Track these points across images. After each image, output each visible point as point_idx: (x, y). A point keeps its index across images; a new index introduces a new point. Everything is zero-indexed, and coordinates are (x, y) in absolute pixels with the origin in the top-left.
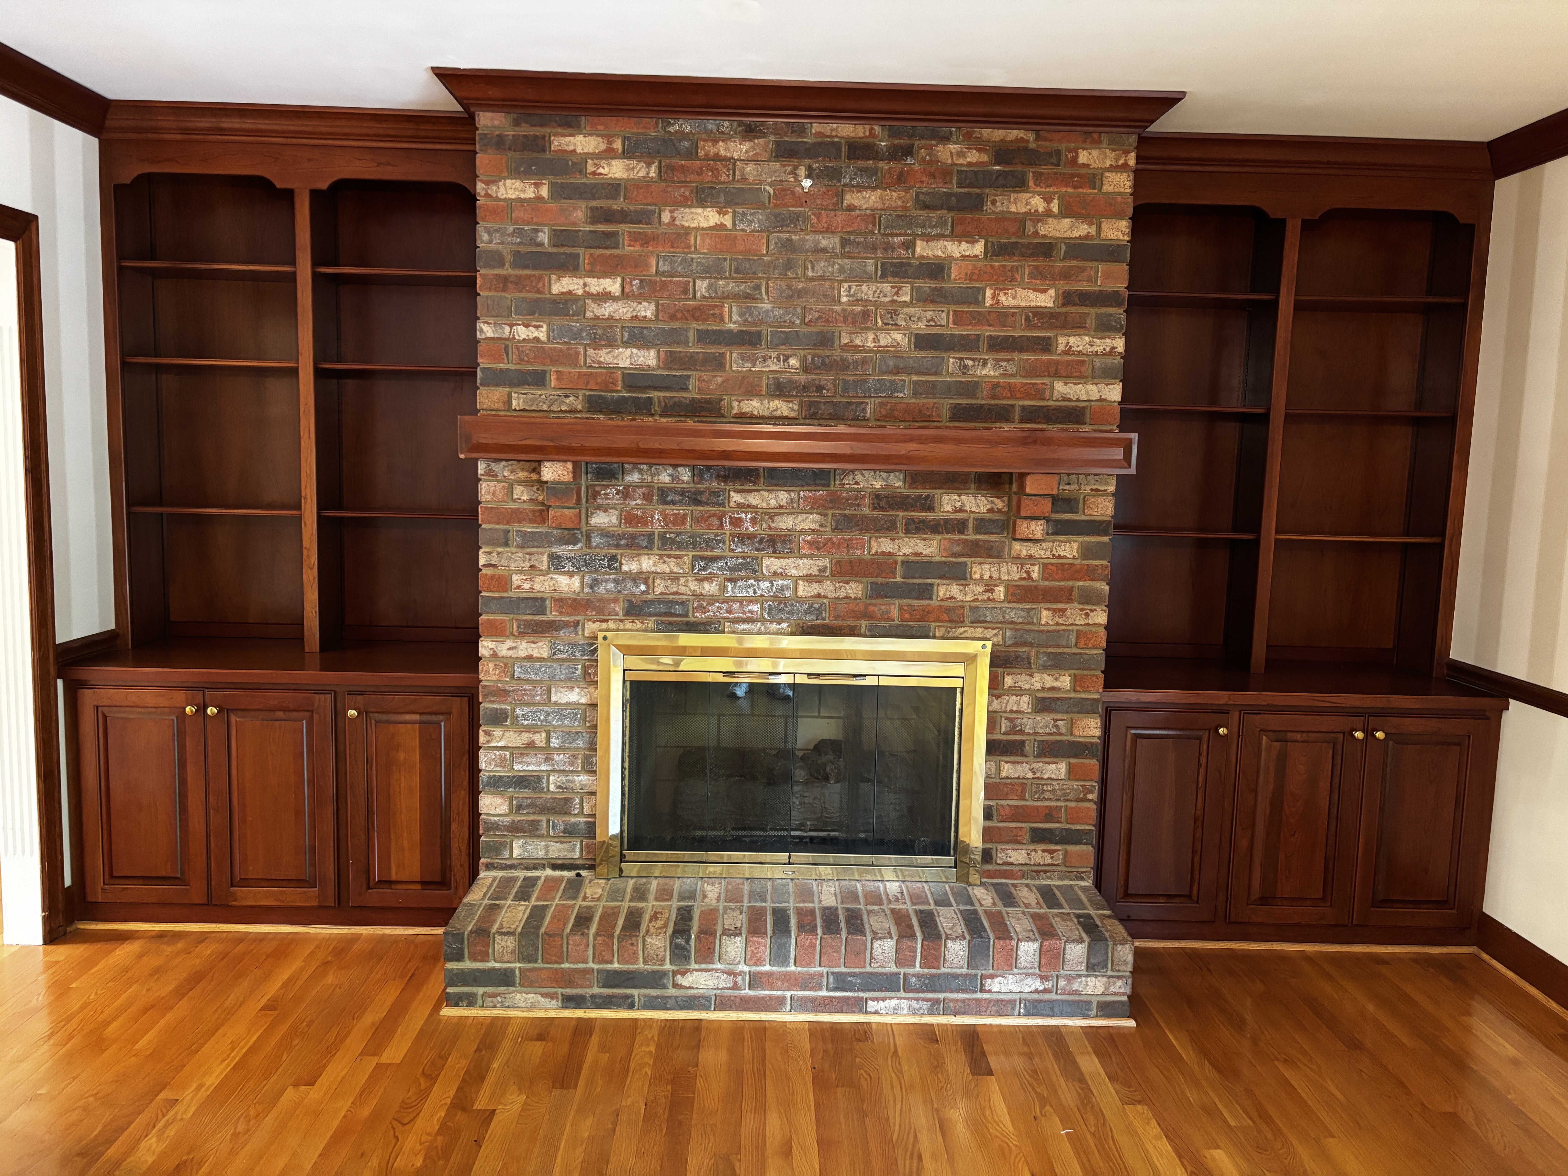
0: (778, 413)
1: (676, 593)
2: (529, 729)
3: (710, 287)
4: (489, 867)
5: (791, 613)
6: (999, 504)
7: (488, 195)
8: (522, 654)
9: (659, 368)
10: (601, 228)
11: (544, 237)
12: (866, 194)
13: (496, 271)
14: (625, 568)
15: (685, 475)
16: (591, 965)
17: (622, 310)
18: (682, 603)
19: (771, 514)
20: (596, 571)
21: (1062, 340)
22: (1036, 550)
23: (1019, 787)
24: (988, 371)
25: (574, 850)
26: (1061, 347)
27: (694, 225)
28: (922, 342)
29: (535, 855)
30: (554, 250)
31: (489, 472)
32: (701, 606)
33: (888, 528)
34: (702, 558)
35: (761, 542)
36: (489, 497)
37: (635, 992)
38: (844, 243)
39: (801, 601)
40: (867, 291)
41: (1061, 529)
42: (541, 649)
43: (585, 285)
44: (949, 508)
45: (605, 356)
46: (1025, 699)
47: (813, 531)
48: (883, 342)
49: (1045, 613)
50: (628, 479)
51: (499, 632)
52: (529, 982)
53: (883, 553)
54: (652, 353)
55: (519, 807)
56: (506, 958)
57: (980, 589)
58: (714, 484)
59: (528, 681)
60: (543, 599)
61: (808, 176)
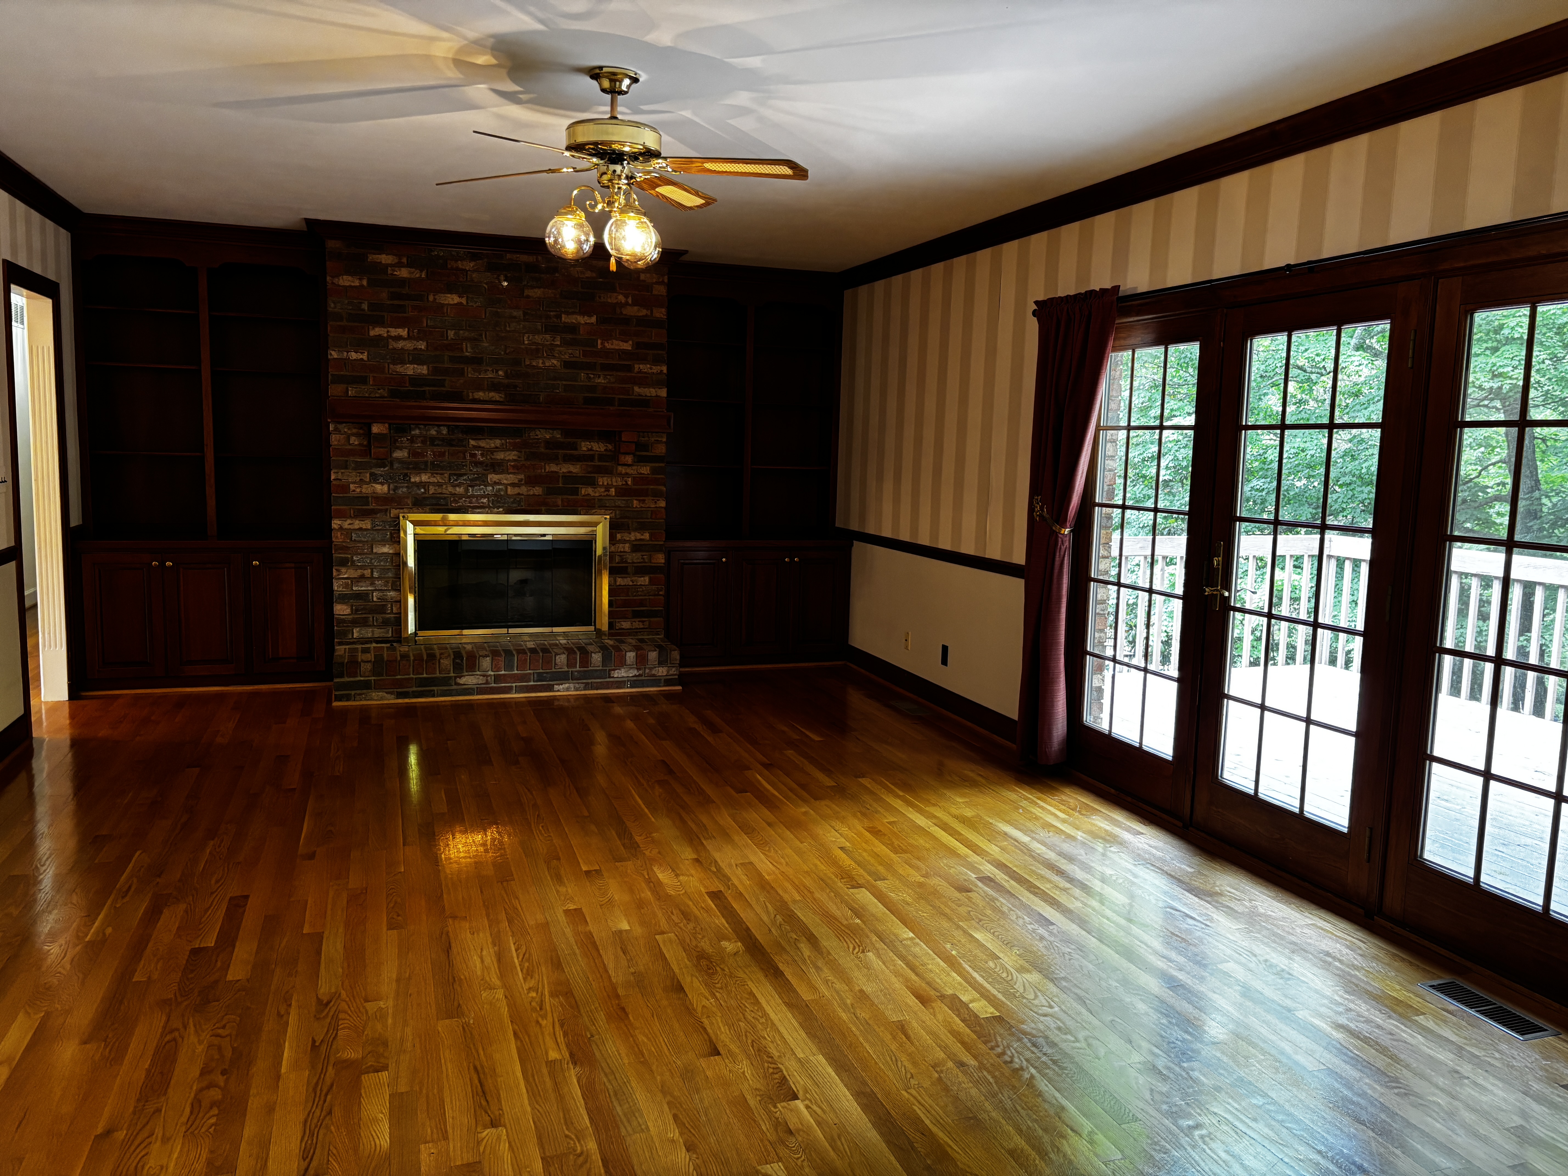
0: (494, 399)
1: (441, 493)
2: (361, 567)
3: (455, 333)
4: (340, 644)
5: (504, 503)
6: (610, 447)
7: (333, 283)
8: (357, 527)
9: (428, 374)
10: (396, 302)
11: (365, 306)
12: (536, 290)
13: (338, 323)
14: (413, 480)
15: (445, 431)
16: (412, 676)
17: (409, 345)
18: (445, 498)
19: (492, 451)
20: (396, 482)
21: (636, 366)
22: (630, 471)
23: (625, 589)
24: (601, 380)
25: (388, 632)
26: (636, 370)
27: (447, 302)
28: (567, 364)
29: (366, 636)
30: (369, 313)
31: (336, 429)
32: (455, 500)
33: (554, 459)
34: (455, 475)
35: (487, 466)
36: (336, 443)
37: (435, 688)
38: (525, 314)
39: (509, 496)
40: (538, 338)
41: (641, 460)
42: (367, 524)
43: (388, 332)
44: (585, 449)
45: (399, 368)
46: (627, 545)
47: (514, 460)
48: (547, 364)
49: (635, 502)
50: (413, 433)
51: (342, 516)
52: (379, 687)
53: (552, 472)
54: (425, 367)
55: (357, 610)
56: (367, 674)
57: (603, 490)
58: (460, 435)
59: (360, 542)
60: (368, 497)
61: (505, 280)
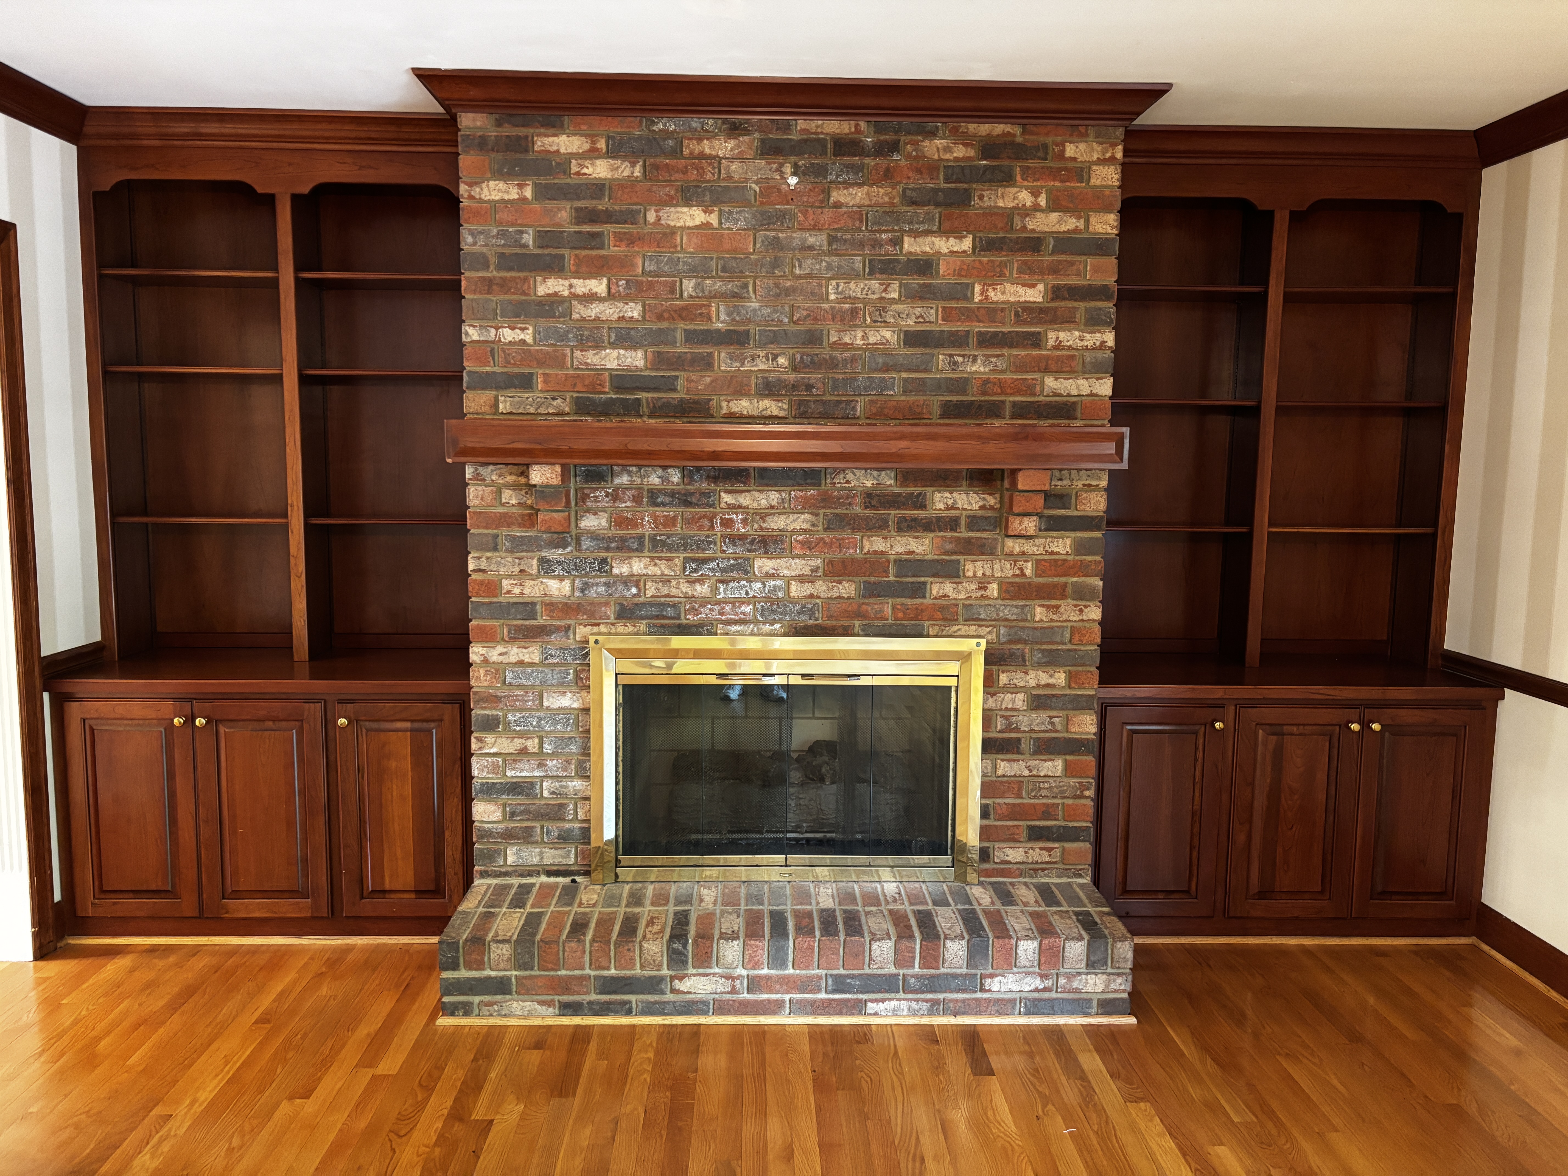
0: (768, 413)
1: (668, 596)
2: (522, 735)
3: (697, 286)
4: (484, 874)
5: (784, 614)
6: (991, 501)
7: (471, 197)
8: (513, 659)
9: (647, 369)
10: (586, 228)
11: (528, 238)
12: (852, 190)
13: (481, 274)
14: (616, 571)
15: (675, 476)
16: (588, 971)
17: (608, 311)
18: (674, 606)
19: (763, 514)
20: (587, 574)
21: (1052, 335)
22: (1029, 547)
23: (1015, 784)
24: (978, 367)
25: (568, 856)
26: (1051, 343)
27: (680, 224)
28: (912, 339)
29: (529, 862)
30: (539, 251)
31: (477, 477)
32: (693, 608)
33: (880, 527)
34: (694, 560)
35: (752, 542)
36: (477, 502)
37: (633, 998)
38: (832, 240)
39: (794, 601)
40: (856, 288)
41: (1054, 525)
42: (532, 654)
43: (571, 286)
44: (941, 506)
45: (592, 358)
46: (1020, 696)
47: (804, 532)
48: (872, 340)
49: (1038, 610)
50: (617, 481)
51: (489, 638)
52: (525, 989)
53: (875, 552)
54: (640, 354)
55: (513, 814)
56: (502, 966)
57: (974, 586)
58: (704, 485)
59: (519, 686)
60: (534, 604)
61: (794, 174)
